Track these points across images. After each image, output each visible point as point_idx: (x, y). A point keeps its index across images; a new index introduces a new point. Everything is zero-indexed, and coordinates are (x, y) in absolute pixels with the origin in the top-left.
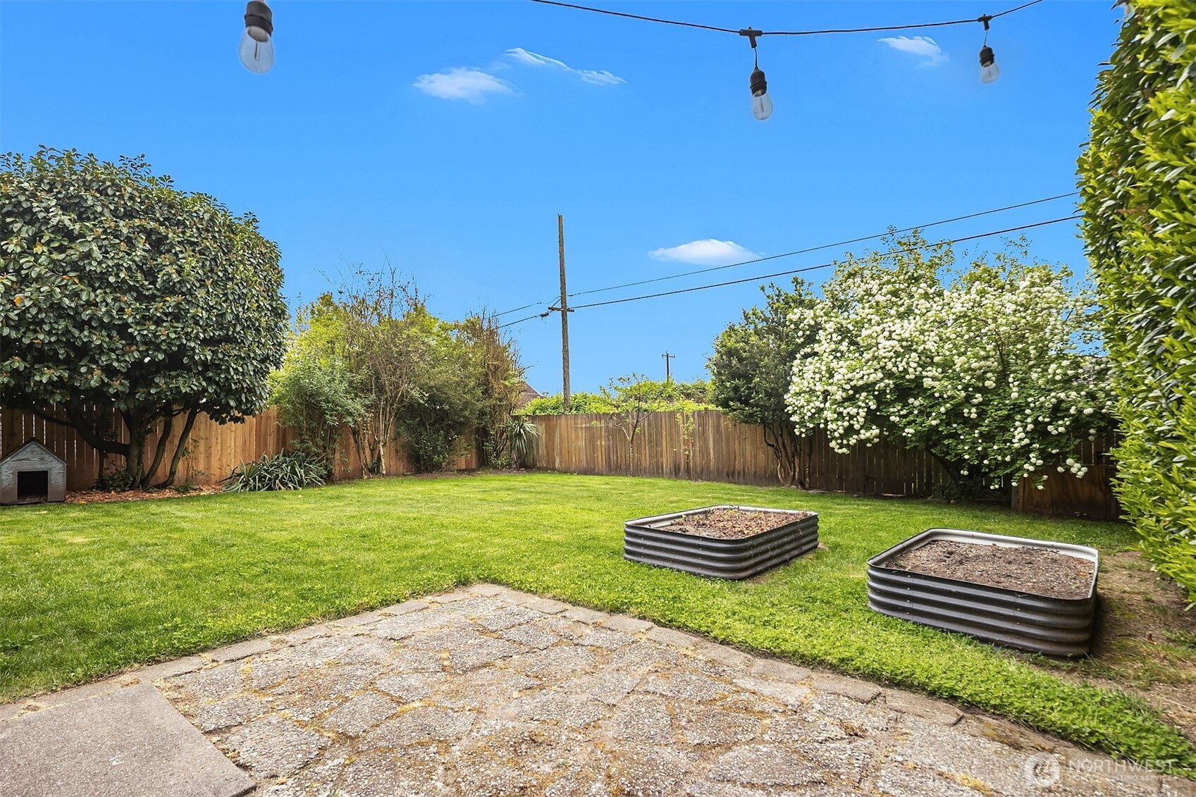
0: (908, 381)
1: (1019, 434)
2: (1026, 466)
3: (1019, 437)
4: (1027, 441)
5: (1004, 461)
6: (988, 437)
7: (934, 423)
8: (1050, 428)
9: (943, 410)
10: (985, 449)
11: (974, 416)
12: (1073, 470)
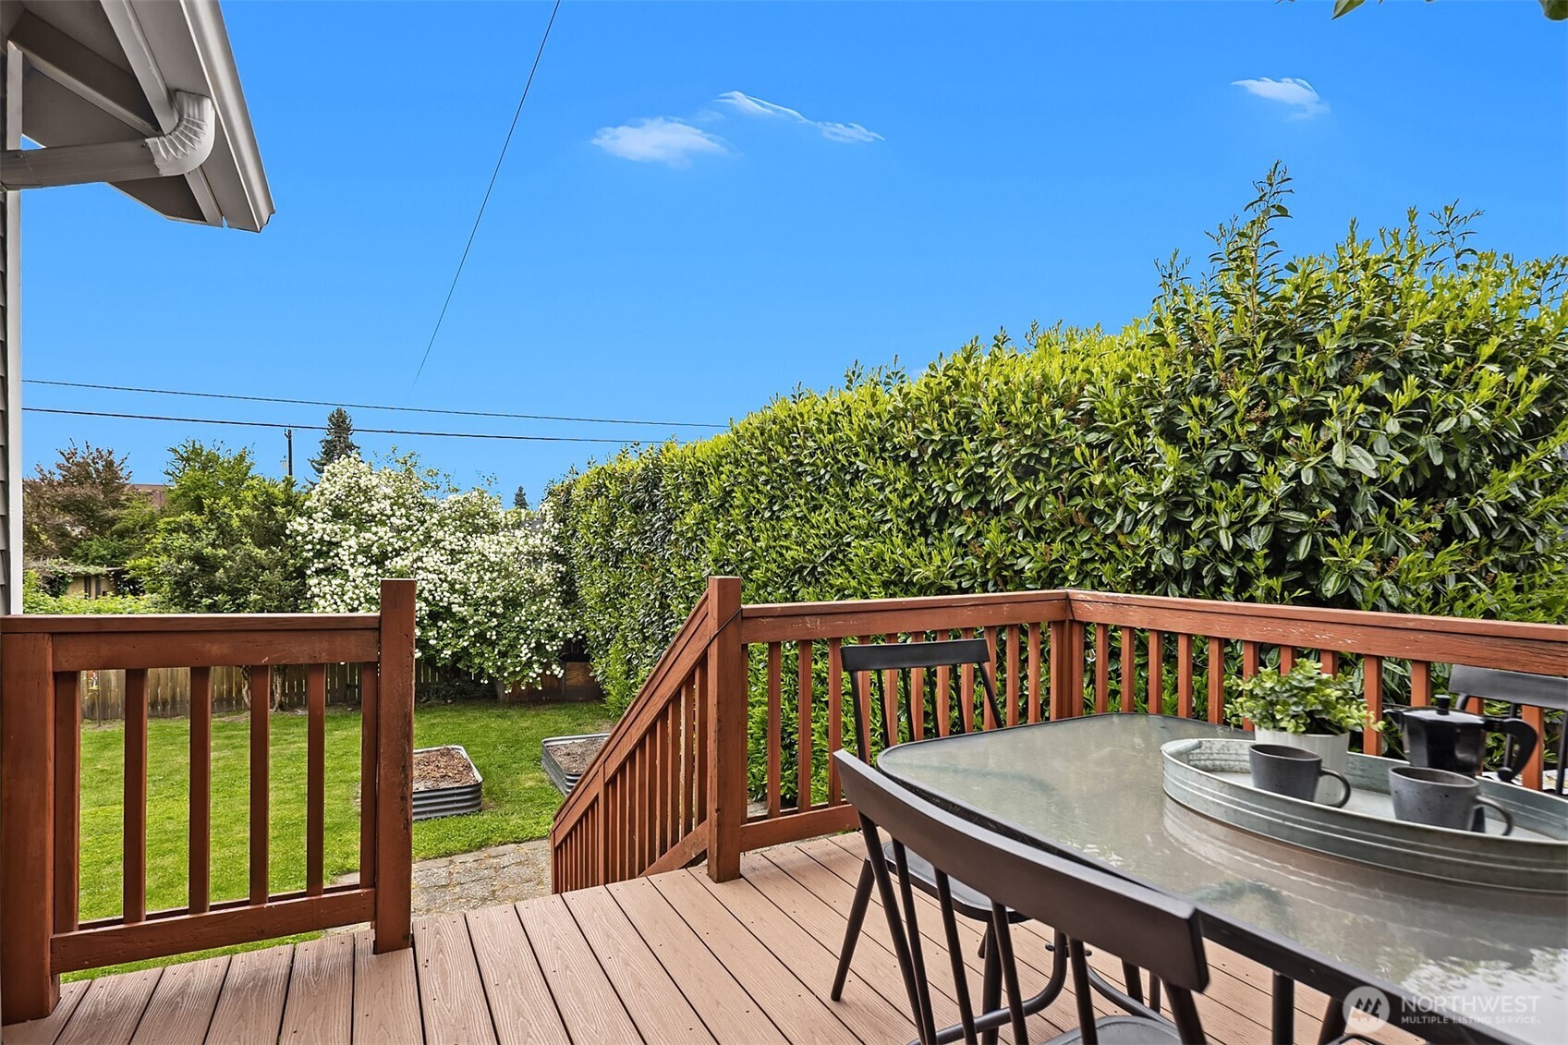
0: (442, 607)
1: (525, 650)
2: (531, 674)
3: (525, 652)
4: (530, 655)
5: (515, 671)
6: (503, 655)
7: (466, 644)
8: (548, 647)
9: (472, 633)
10: (502, 663)
11: (494, 637)
12: (556, 673)
